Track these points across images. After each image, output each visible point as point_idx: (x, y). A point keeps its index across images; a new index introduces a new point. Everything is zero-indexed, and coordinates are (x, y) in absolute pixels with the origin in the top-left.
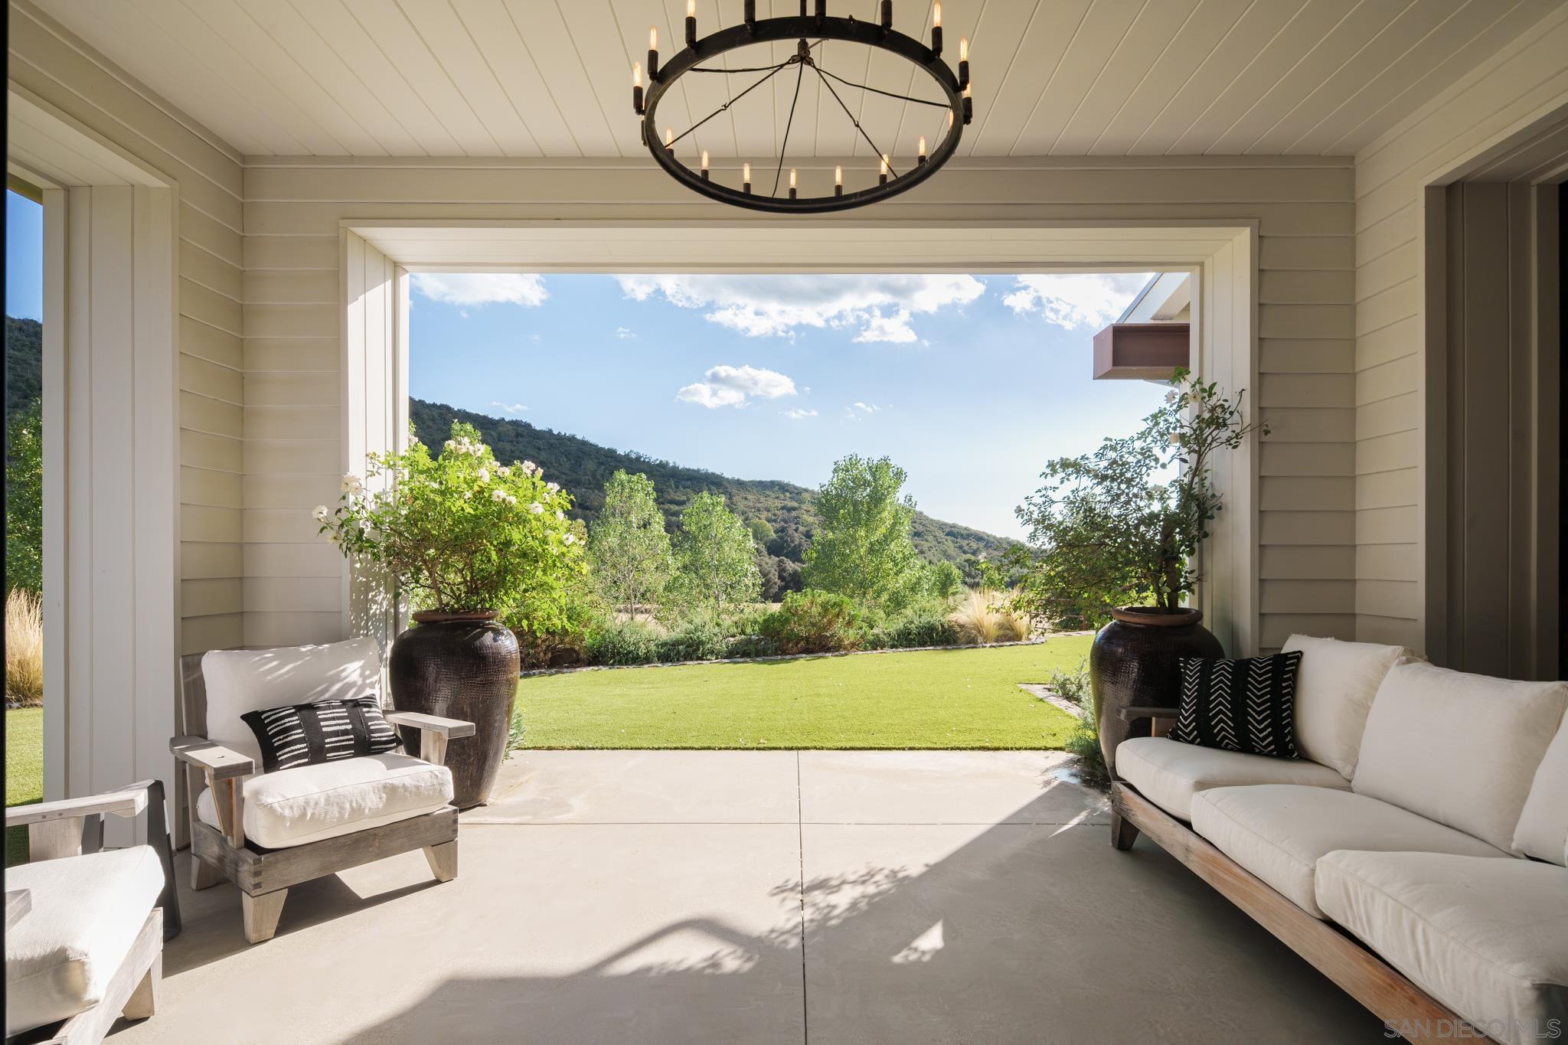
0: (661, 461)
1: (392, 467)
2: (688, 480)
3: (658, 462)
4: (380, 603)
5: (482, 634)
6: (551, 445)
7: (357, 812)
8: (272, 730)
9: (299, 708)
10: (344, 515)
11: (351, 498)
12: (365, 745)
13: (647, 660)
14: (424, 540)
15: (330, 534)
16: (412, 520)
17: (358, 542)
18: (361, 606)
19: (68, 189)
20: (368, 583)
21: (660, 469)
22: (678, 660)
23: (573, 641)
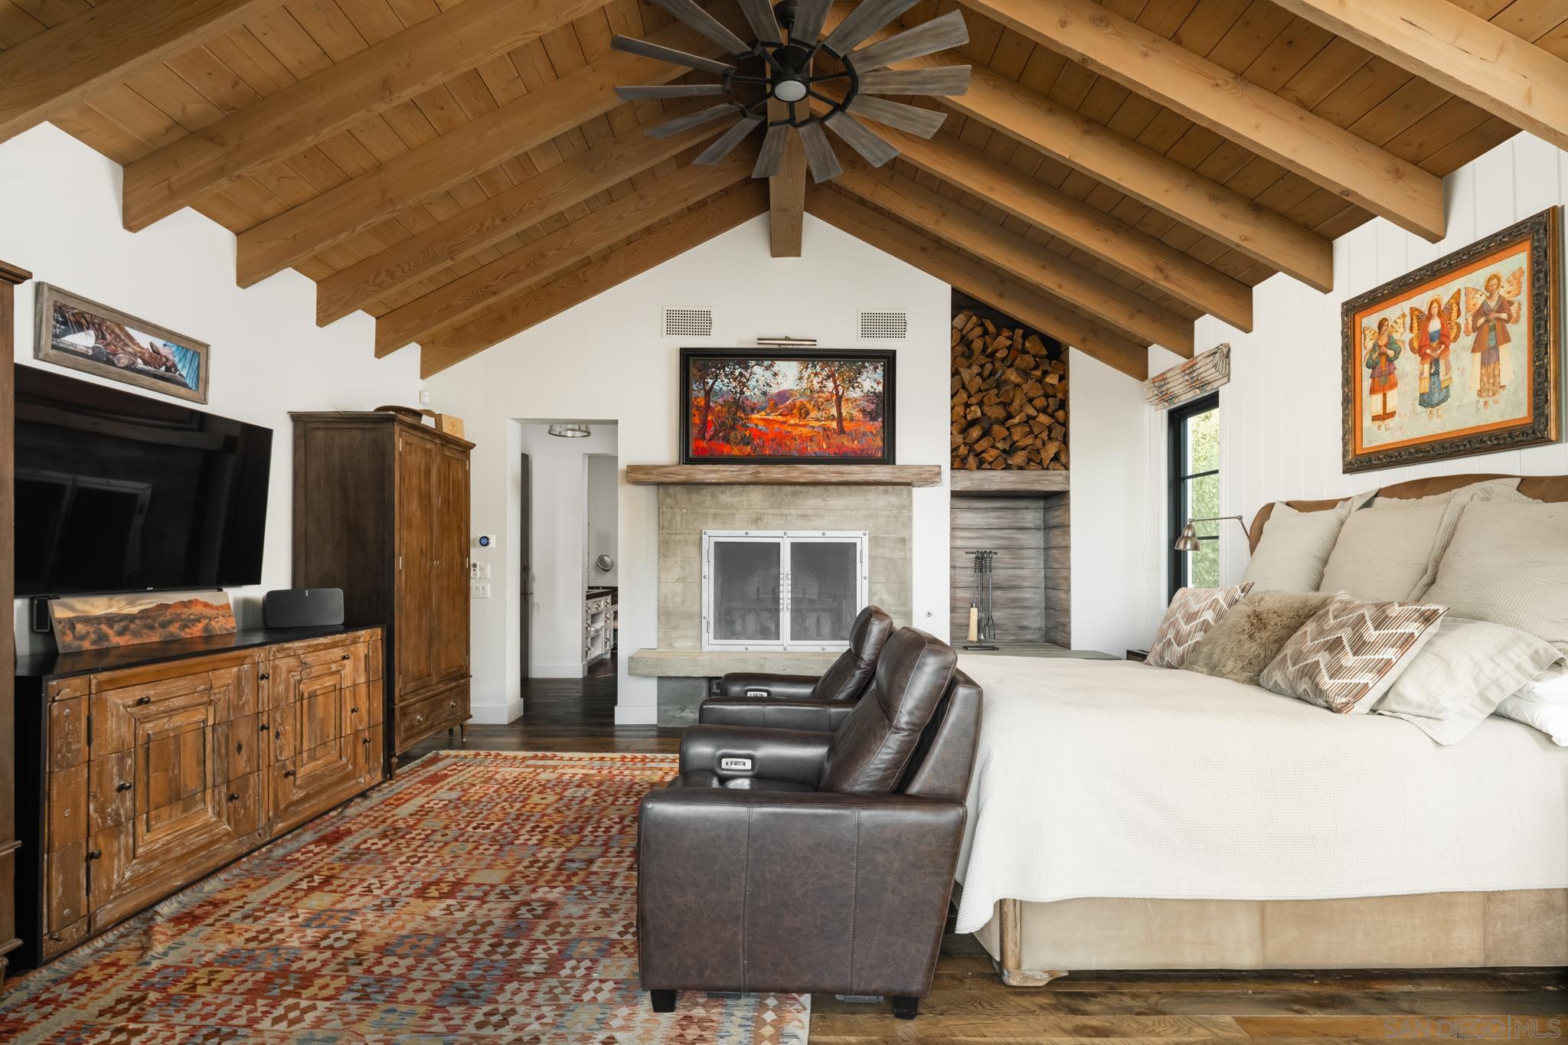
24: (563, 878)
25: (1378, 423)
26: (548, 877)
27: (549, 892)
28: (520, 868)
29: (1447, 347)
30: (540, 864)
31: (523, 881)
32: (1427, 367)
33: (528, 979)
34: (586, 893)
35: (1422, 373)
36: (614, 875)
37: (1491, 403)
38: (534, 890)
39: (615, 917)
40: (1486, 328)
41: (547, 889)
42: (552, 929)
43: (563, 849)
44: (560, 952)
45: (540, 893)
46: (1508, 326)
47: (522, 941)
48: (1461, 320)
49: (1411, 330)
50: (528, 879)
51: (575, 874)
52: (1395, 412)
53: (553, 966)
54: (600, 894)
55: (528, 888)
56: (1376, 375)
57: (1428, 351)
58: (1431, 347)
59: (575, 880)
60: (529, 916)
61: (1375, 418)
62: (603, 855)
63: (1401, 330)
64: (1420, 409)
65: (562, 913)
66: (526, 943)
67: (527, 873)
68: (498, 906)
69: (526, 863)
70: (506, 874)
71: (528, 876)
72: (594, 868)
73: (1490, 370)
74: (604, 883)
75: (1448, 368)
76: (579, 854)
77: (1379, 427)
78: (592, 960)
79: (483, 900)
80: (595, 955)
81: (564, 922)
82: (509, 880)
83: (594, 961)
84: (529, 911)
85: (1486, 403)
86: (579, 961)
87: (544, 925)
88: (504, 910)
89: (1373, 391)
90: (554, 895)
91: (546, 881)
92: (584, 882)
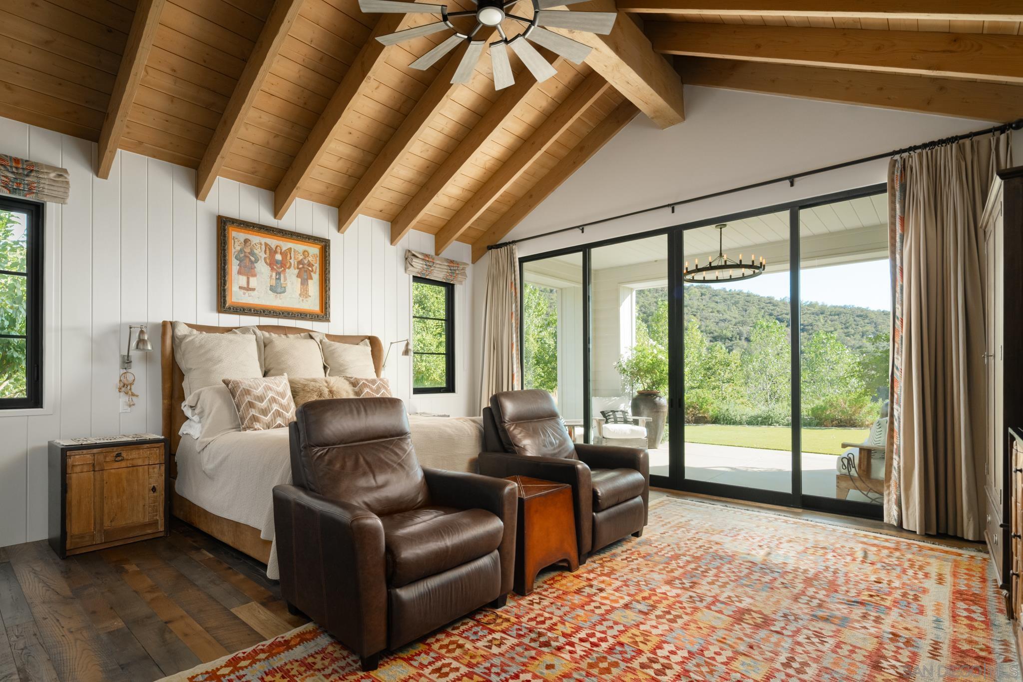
0: (811, 302)
1: (631, 350)
2: (835, 315)
3: (808, 303)
4: (628, 389)
5: (656, 398)
6: (725, 299)
7: (625, 433)
8: (607, 415)
9: (612, 411)
10: (619, 364)
11: (621, 359)
12: (626, 421)
13: (740, 423)
14: (640, 370)
15: (616, 369)
16: (637, 364)
17: (624, 371)
18: (624, 389)
19: (562, 289)
20: (624, 384)
21: (811, 308)
22: (757, 424)
23: (704, 412)
24: (654, 598)
25: (243, 291)
26: (665, 602)
27: (668, 591)
28: (686, 618)
29: (285, 270)
30: (668, 617)
31: (685, 605)
32: (274, 274)
33: (689, 555)
34: (644, 583)
35: (271, 276)
36: (617, 590)
37: (305, 301)
38: (678, 596)
39: (635, 567)
40: (303, 270)
41: (668, 594)
42: (672, 571)
43: (642, 627)
44: (671, 561)
45: (673, 592)
46: (312, 273)
47: (690, 570)
48: (292, 261)
49: (265, 252)
50: (680, 605)
51: (644, 598)
52: (255, 289)
53: (676, 557)
54: (635, 580)
55: (683, 599)
56: (242, 265)
57: (275, 267)
58: (276, 266)
59: (646, 594)
60: (684, 581)
61: (240, 288)
62: (613, 609)
63: (259, 250)
64: (270, 292)
65: (664, 576)
66: (689, 568)
67: (681, 610)
68: (704, 592)
69: (680, 621)
70: (698, 616)
71: (681, 608)
72: (627, 599)
73: (305, 288)
74: (627, 586)
75: (285, 279)
76: (631, 617)
77: (244, 294)
78: (657, 554)
79: (716, 600)
80: (655, 555)
81: (664, 572)
82: (696, 609)
83: (656, 553)
84: (684, 584)
85: (303, 300)
86: (663, 555)
87: (677, 574)
88: (700, 588)
89: (239, 273)
90: (665, 588)
91: (668, 599)
92: (641, 591)
